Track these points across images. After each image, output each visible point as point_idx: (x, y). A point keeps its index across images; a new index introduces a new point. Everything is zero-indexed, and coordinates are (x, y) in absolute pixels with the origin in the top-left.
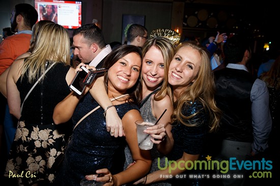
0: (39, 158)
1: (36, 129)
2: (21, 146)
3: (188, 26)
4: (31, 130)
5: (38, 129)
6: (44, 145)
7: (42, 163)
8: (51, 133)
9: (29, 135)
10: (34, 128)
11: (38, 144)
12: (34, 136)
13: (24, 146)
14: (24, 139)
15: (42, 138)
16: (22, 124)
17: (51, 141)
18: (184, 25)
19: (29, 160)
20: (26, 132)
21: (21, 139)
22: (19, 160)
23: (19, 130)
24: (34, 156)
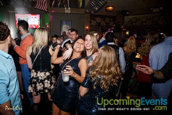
0: (41, 84)
1: (39, 72)
2: (34, 79)
3: (92, 25)
4: (37, 73)
5: (40, 72)
6: (43, 79)
7: (42, 86)
8: (45, 74)
9: (37, 75)
10: (38, 72)
11: (40, 78)
12: (38, 75)
13: (35, 79)
14: (35, 76)
15: (41, 76)
16: (33, 71)
17: (45, 77)
18: (90, 25)
19: (38, 85)
20: (35, 74)
21: (33, 77)
22: (33, 85)
23: (32, 73)
24: (39, 83)
